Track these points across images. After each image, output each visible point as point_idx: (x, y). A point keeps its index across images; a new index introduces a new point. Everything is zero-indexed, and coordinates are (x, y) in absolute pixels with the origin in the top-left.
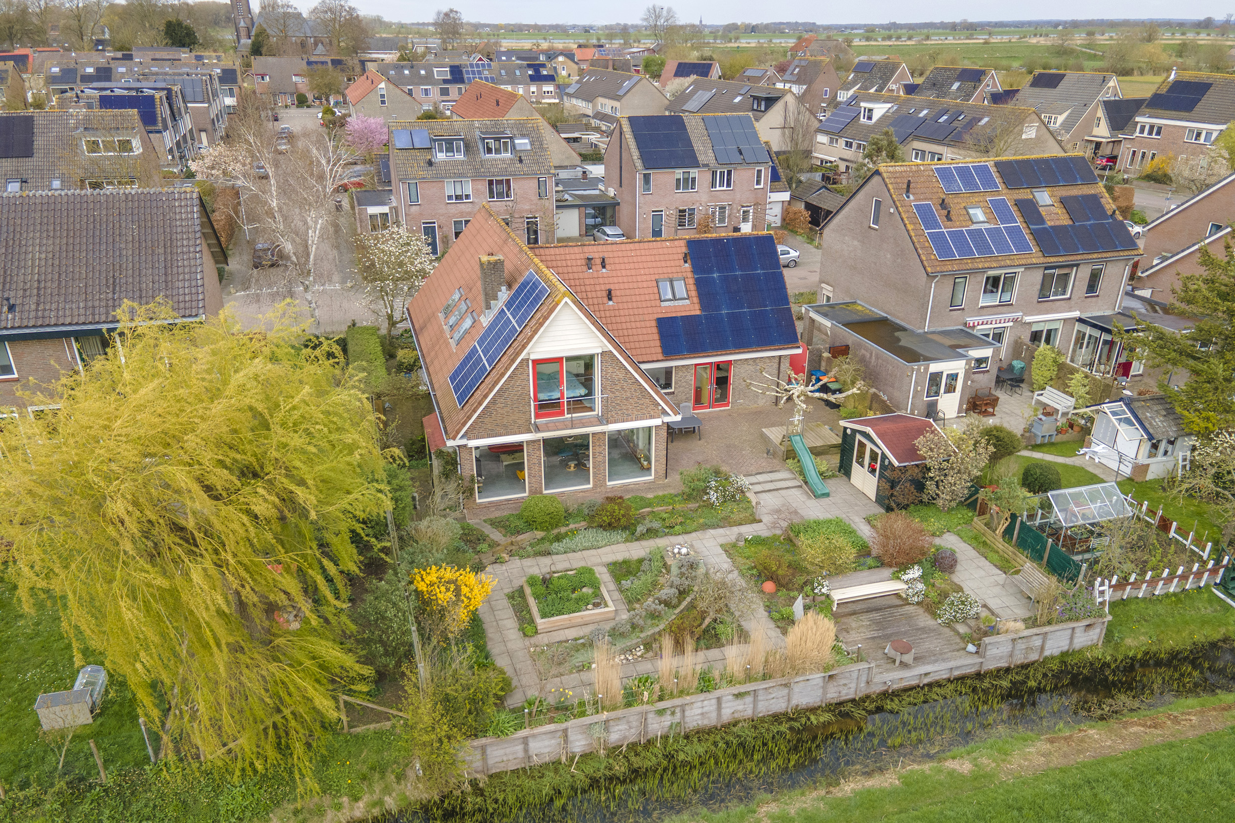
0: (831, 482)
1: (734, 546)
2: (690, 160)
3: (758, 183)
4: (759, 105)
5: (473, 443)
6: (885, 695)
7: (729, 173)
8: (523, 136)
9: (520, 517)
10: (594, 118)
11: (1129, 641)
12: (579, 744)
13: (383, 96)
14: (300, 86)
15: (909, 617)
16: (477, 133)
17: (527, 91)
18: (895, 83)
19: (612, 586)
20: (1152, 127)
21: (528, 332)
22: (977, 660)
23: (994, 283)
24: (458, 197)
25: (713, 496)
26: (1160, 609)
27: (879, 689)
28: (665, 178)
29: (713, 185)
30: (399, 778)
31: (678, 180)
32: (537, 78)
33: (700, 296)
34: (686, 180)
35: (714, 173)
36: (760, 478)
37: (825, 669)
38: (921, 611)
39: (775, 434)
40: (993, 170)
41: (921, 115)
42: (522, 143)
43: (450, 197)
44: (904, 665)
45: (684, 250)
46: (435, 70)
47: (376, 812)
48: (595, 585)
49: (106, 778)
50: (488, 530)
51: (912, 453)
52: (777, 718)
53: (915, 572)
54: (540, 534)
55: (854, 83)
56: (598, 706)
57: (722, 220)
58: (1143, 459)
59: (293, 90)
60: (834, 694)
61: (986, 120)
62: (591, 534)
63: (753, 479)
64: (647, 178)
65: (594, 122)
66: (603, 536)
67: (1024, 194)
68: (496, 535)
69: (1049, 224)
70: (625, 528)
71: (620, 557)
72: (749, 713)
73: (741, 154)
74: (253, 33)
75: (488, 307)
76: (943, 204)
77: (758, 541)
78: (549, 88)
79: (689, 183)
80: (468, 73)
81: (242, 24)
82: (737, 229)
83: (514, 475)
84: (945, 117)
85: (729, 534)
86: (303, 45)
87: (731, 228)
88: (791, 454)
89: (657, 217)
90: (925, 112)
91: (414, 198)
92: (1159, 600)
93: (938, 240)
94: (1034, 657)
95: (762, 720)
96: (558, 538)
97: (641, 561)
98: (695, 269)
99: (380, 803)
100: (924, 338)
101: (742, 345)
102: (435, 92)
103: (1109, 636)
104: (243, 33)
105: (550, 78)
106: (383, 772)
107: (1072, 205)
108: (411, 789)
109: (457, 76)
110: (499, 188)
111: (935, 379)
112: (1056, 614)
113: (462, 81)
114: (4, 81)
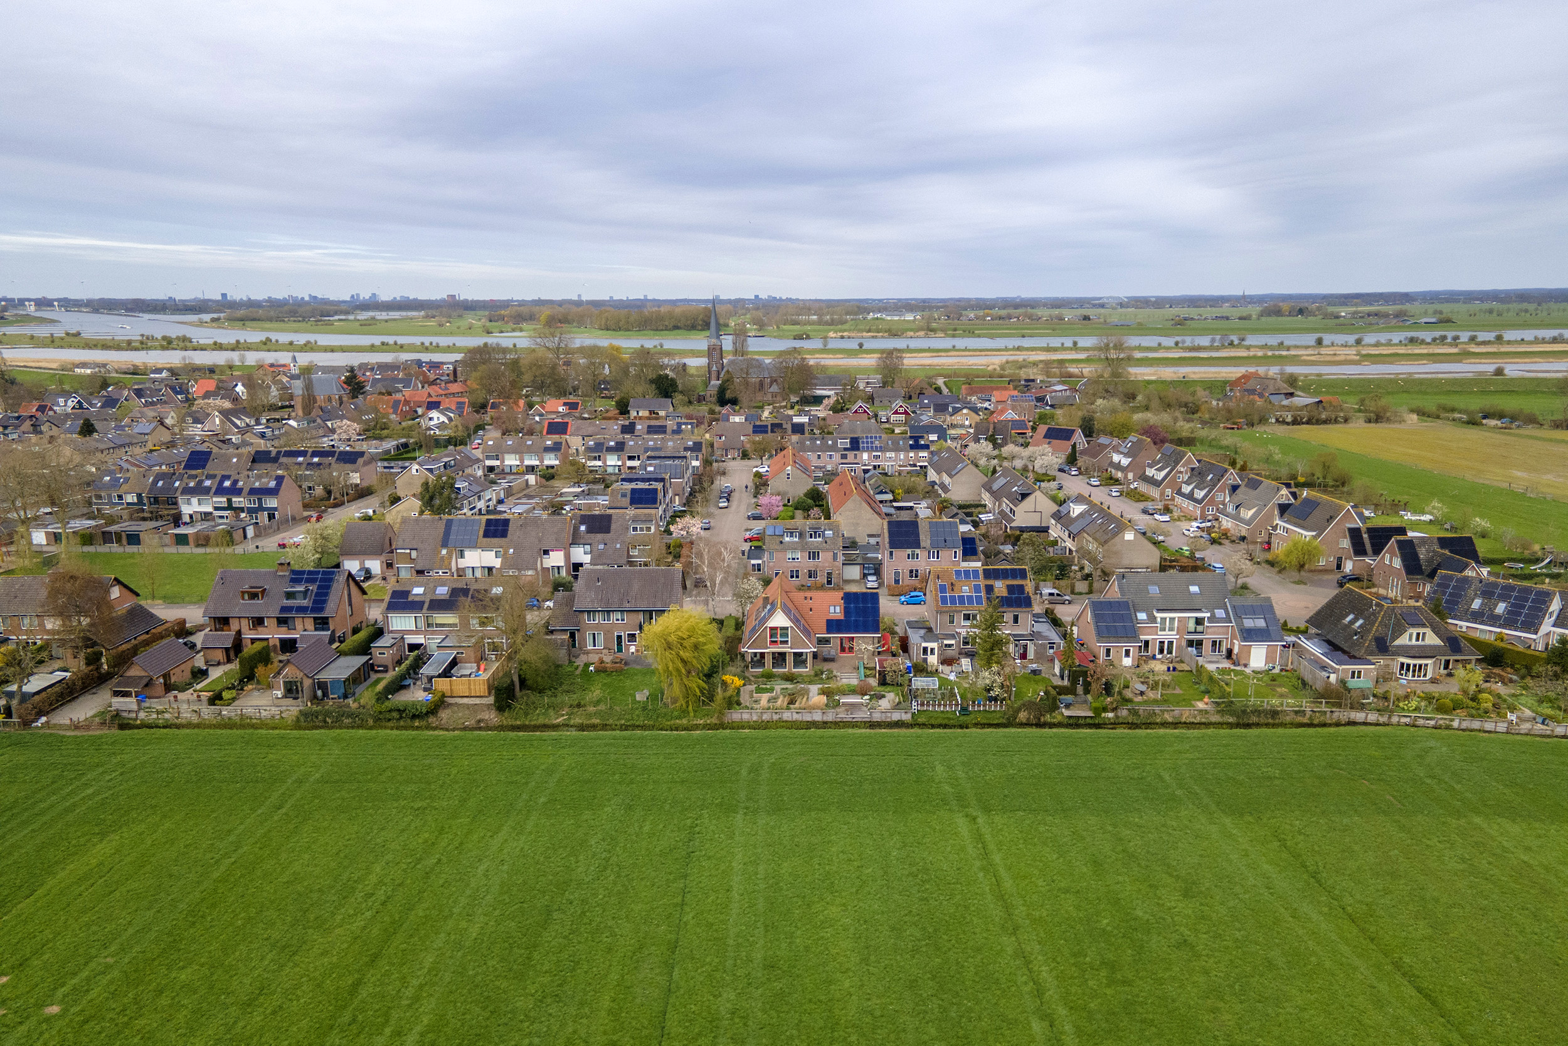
2: (917, 544)
3: (955, 557)
4: (1019, 497)
5: (751, 651)
6: (841, 722)
7: (938, 552)
8: (830, 530)
9: (760, 674)
11: (917, 719)
12: (755, 718)
13: (788, 474)
14: (745, 443)
16: (807, 528)
17: (907, 457)
19: (779, 691)
21: (768, 618)
22: (870, 717)
23: (967, 617)
24: (794, 559)
25: (825, 676)
26: (935, 713)
27: (839, 720)
28: (901, 554)
29: (929, 558)
31: (909, 555)
32: (916, 447)
33: (844, 612)
34: (913, 555)
35: (929, 552)
36: (846, 675)
37: (822, 710)
38: (864, 707)
40: (981, 571)
41: (1094, 517)
42: (829, 533)
43: (789, 559)
44: (850, 716)
45: (842, 596)
46: (839, 441)
48: (774, 690)
49: (650, 707)
50: (750, 677)
53: (867, 697)
54: (765, 679)
56: (757, 710)
59: (740, 446)
60: (826, 719)
62: (781, 681)
63: (843, 675)
64: (891, 553)
66: (784, 682)
67: (990, 582)
68: (752, 679)
69: (997, 595)
71: (785, 687)
72: (801, 719)
73: (945, 542)
74: (721, 376)
76: (952, 584)
78: (924, 454)
79: (914, 556)
80: (863, 443)
81: (714, 368)
83: (762, 662)
85: (822, 686)
86: (761, 384)
88: (858, 668)
89: (897, 574)
90: (1096, 515)
91: (772, 558)
92: (937, 711)
93: (944, 599)
94: (889, 720)
95: (804, 722)
96: (770, 681)
98: (844, 603)
100: (935, 635)
101: (859, 631)
102: (837, 457)
103: (911, 717)
104: (714, 375)
105: (926, 447)
107: (1010, 588)
108: (714, 720)
109: (855, 445)
110: (814, 555)
111: (925, 649)
112: (897, 707)
113: (858, 449)
114: (559, 450)
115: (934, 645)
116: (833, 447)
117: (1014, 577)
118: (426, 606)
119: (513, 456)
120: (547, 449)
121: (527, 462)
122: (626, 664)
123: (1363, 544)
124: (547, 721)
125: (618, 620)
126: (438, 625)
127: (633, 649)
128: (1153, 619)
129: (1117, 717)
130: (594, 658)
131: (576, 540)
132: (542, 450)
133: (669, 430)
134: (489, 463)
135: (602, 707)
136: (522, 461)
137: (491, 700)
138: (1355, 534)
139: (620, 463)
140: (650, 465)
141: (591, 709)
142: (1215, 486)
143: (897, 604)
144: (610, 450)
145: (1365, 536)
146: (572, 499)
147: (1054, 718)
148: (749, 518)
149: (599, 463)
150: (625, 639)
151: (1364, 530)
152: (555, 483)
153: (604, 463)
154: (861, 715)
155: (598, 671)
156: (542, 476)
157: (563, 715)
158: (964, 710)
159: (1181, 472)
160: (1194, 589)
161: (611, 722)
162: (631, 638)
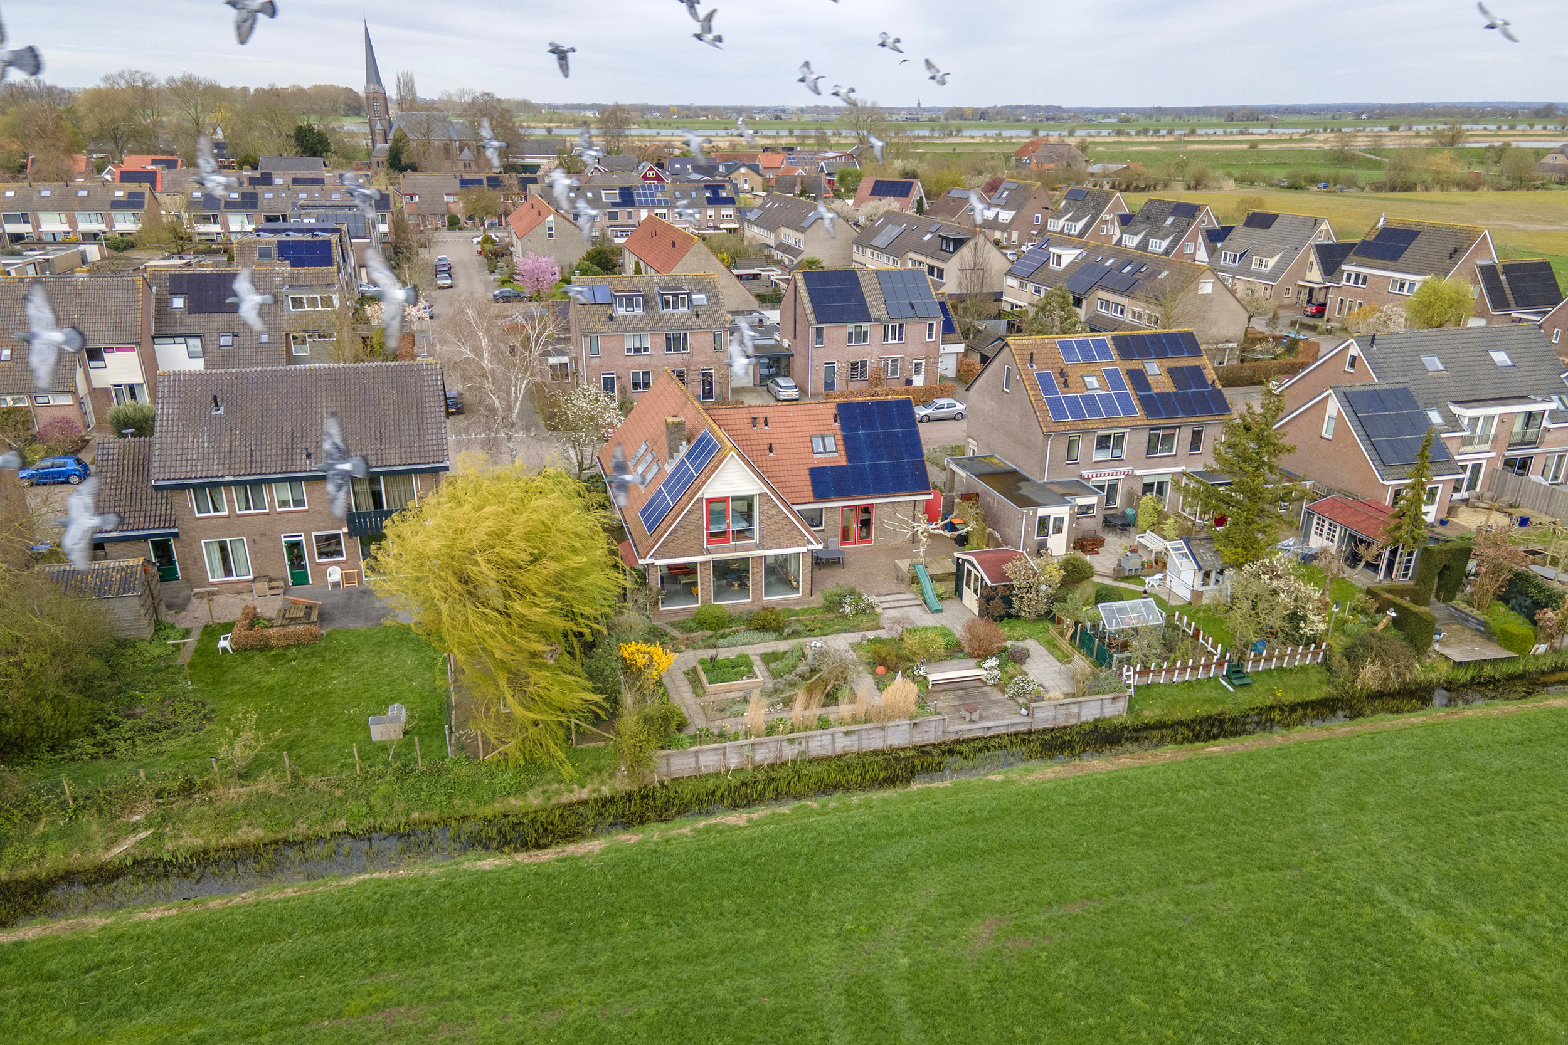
0: (947, 603)
1: (859, 644)
2: (862, 314)
3: (930, 336)
4: (948, 245)
5: (658, 562)
6: (958, 742)
7: (901, 326)
8: (700, 291)
9: (694, 620)
10: (776, 249)
11: (1146, 713)
12: (733, 762)
13: (550, 229)
14: (451, 206)
15: (985, 694)
16: (656, 289)
17: (704, 215)
18: (1109, 213)
19: (763, 668)
20: (1357, 276)
21: (703, 477)
22: (1027, 719)
23: (1103, 443)
24: (637, 350)
25: (847, 609)
26: (1175, 690)
27: (953, 737)
28: (837, 332)
29: (885, 337)
30: (611, 776)
31: (850, 334)
32: (716, 200)
33: (847, 449)
34: (858, 334)
35: (886, 328)
36: (888, 598)
37: (911, 718)
38: (995, 690)
39: (904, 564)
40: (1110, 344)
41: (1107, 264)
42: (699, 298)
43: (629, 350)
44: (972, 721)
45: (835, 411)
46: (603, 192)
47: (596, 795)
48: (750, 665)
49: (421, 765)
50: (669, 629)
51: (1003, 576)
52: (875, 753)
53: (993, 662)
54: (709, 633)
55: (1066, 211)
56: (748, 734)
57: (894, 372)
58: (1198, 587)
59: (444, 211)
60: (919, 739)
61: (1164, 274)
62: (749, 634)
63: (883, 599)
64: (819, 332)
65: (777, 254)
66: (757, 635)
67: (1135, 365)
68: (675, 633)
69: (1156, 391)
70: (775, 631)
71: (770, 650)
72: (855, 748)
73: (913, 308)
74: (391, 136)
75: (672, 458)
76: (1062, 373)
77: (878, 641)
78: (728, 211)
79: (861, 336)
80: (639, 195)
81: (379, 126)
82: (909, 382)
83: (689, 590)
84: (1129, 268)
85: (855, 637)
86: (447, 149)
87: (903, 381)
88: (915, 580)
89: (830, 370)
90: (1111, 261)
91: (595, 351)
92: (1177, 685)
93: (1055, 404)
94: (1073, 721)
95: (865, 754)
96: (723, 636)
97: (785, 653)
98: (843, 428)
99: (598, 790)
100: (1043, 488)
101: (882, 491)
103: (1130, 708)
104: (379, 136)
105: (730, 201)
106: (600, 771)
107: (1176, 376)
108: (619, 784)
109: (627, 198)
110: (676, 343)
111: (1043, 522)
112: (1087, 688)
113: (632, 204)
114: (140, 205)
116: (596, 202)
119: (55, 216)
120: (117, 205)
121: (84, 226)
122: (323, 618)
123: (1502, 289)
124: (76, 859)
125: (284, 503)
127: (334, 574)
128: (1453, 422)
130: (230, 608)
131: (164, 329)
132: (109, 206)
133: (327, 183)
134: (10, 229)
135: (267, 783)
136: (73, 223)
140: (308, 215)
141: (234, 793)
144: (231, 205)
145: (1503, 278)
147: (1432, 669)
148: (496, 298)
149: (217, 228)
150: (310, 550)
151: (1500, 269)
152: (136, 254)
153: (225, 226)
154: (1004, 719)
155: (242, 649)
156: (109, 247)
157: (135, 828)
158: (1236, 672)
159: (1106, 222)
160: (1500, 357)
161: (301, 829)
162: (329, 546)
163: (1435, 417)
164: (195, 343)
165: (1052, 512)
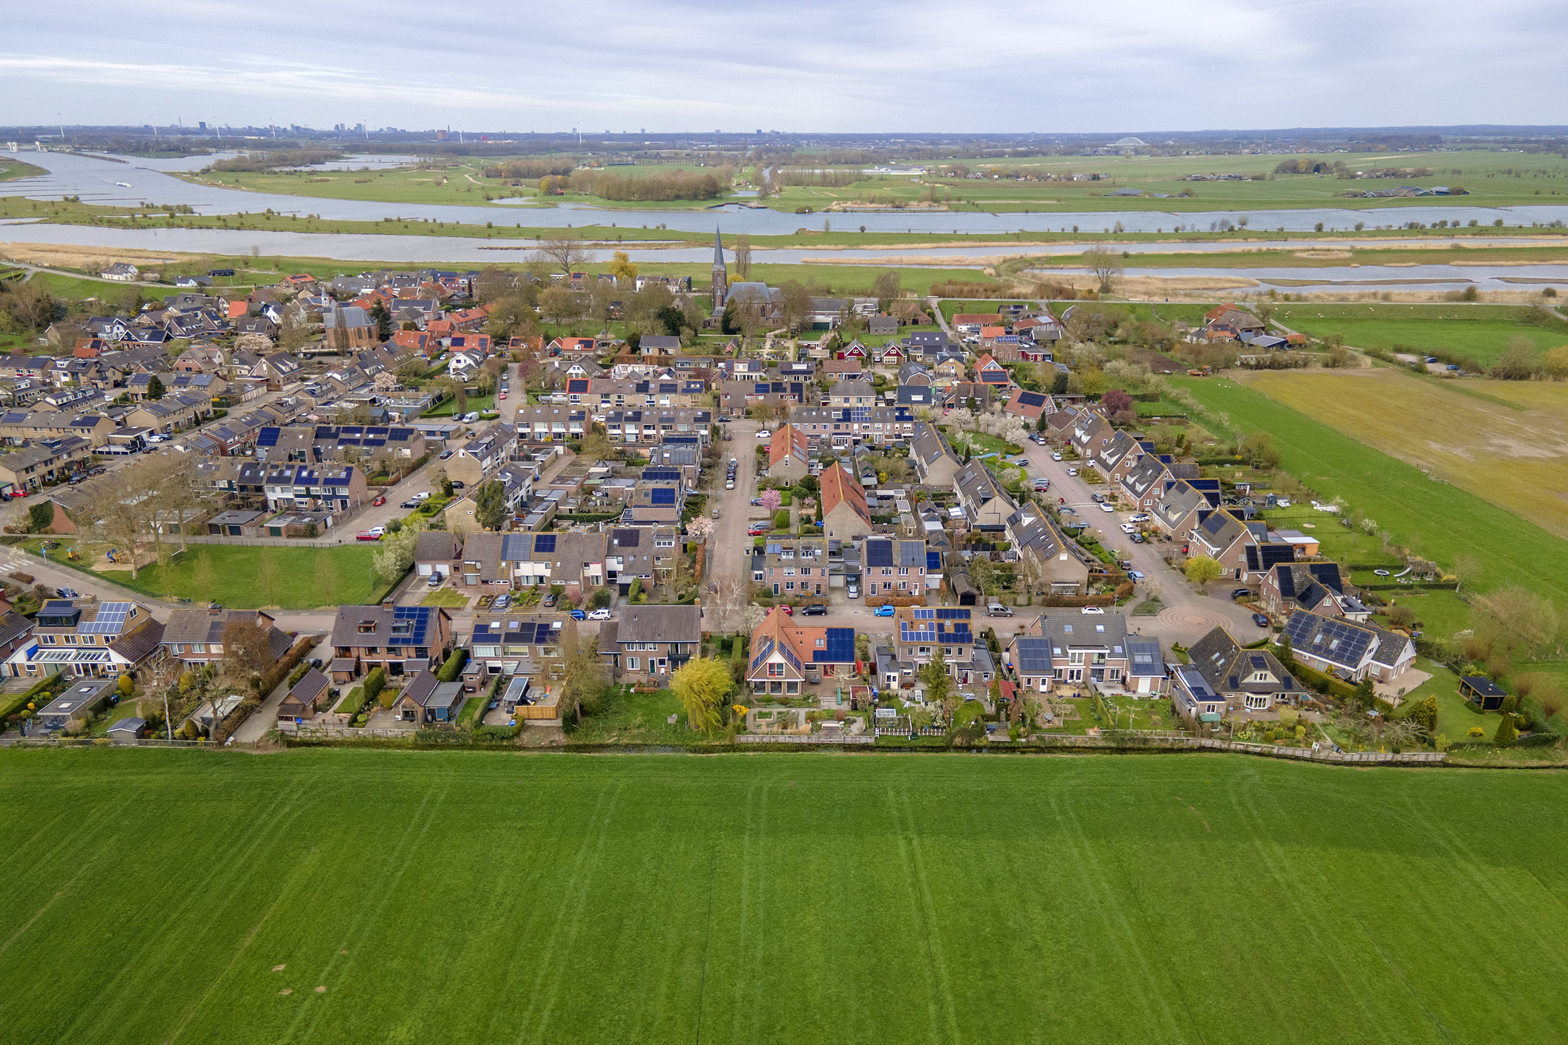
0: (845, 702)
1: (807, 712)
2: (890, 563)
3: (921, 573)
5: (754, 680)
7: (908, 569)
8: (819, 548)
9: (761, 698)
11: (879, 743)
12: (758, 740)
13: (787, 461)
14: (748, 402)
15: (835, 732)
16: (800, 547)
17: (892, 428)
19: (775, 716)
22: (847, 740)
23: (922, 650)
24: (789, 574)
25: (811, 701)
26: (891, 737)
27: (821, 743)
28: (877, 571)
29: (900, 573)
30: (724, 739)
31: (884, 571)
32: (901, 418)
33: (828, 645)
35: (900, 569)
36: (826, 698)
37: (808, 735)
38: (839, 731)
40: (935, 611)
41: (1039, 531)
42: (818, 552)
43: (785, 573)
44: (828, 739)
45: (826, 631)
46: (833, 413)
47: (719, 743)
48: (772, 715)
49: (679, 730)
50: (753, 700)
53: (845, 723)
54: (764, 703)
56: (762, 734)
57: (903, 588)
60: (810, 741)
62: (776, 705)
63: (824, 698)
64: (869, 570)
66: (780, 706)
67: (941, 621)
68: (753, 703)
69: (946, 632)
70: (784, 705)
71: (779, 711)
73: (913, 561)
74: (726, 300)
76: (912, 623)
77: (814, 712)
78: (908, 425)
79: (888, 572)
80: (854, 414)
81: (719, 293)
82: (910, 593)
83: (764, 689)
84: (1043, 537)
85: (807, 710)
87: (908, 592)
88: (837, 693)
89: (873, 586)
90: (1041, 530)
91: (771, 573)
92: (893, 736)
93: (905, 635)
94: (855, 742)
96: (768, 705)
97: (783, 712)
98: (828, 637)
100: (898, 664)
101: (838, 660)
102: (831, 428)
103: (873, 740)
104: (718, 301)
105: (910, 419)
106: (722, 737)
107: (957, 626)
108: (727, 742)
110: (806, 571)
111: (889, 677)
112: (864, 732)
113: (849, 420)
114: (583, 419)
115: (896, 674)
116: (828, 419)
117: (960, 617)
118: (503, 638)
119: (542, 424)
120: (572, 418)
121: (555, 430)
122: (659, 685)
123: (1256, 560)
124: (602, 742)
125: (651, 649)
126: (512, 653)
127: (663, 671)
128: (1065, 654)
129: (1028, 741)
130: (634, 679)
131: (611, 552)
133: (679, 389)
134: (521, 430)
135: (642, 730)
136: (550, 428)
137: (559, 723)
138: (1251, 551)
139: (637, 432)
140: (667, 451)
141: (635, 731)
142: (1152, 482)
143: (872, 616)
144: (628, 419)
145: (1259, 553)
146: (598, 481)
147: (981, 742)
148: (752, 504)
149: (619, 432)
150: (656, 663)
151: (1258, 548)
152: (584, 459)
153: (624, 431)
154: (836, 740)
155: (636, 692)
156: (570, 447)
157: (614, 736)
158: (914, 734)
160: (1100, 628)
161: (650, 742)
162: (662, 662)
163: (1057, 651)
164: (620, 559)
165: (892, 674)
